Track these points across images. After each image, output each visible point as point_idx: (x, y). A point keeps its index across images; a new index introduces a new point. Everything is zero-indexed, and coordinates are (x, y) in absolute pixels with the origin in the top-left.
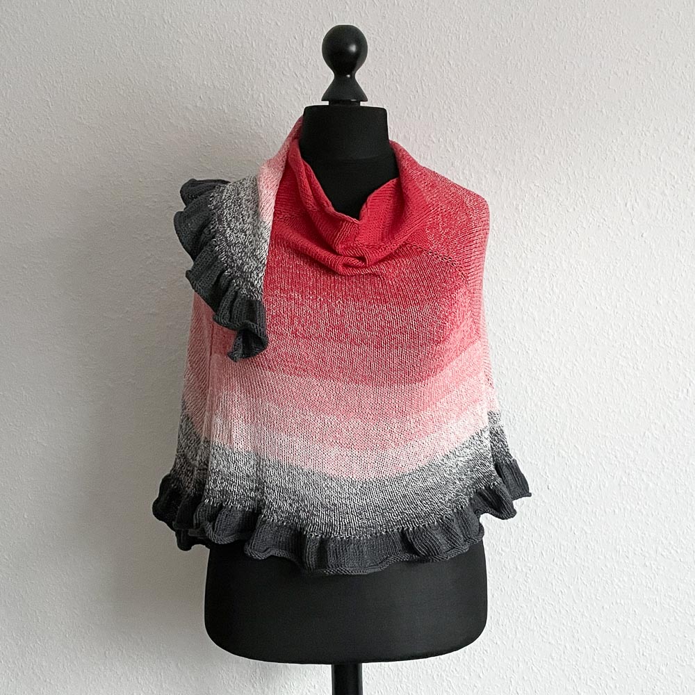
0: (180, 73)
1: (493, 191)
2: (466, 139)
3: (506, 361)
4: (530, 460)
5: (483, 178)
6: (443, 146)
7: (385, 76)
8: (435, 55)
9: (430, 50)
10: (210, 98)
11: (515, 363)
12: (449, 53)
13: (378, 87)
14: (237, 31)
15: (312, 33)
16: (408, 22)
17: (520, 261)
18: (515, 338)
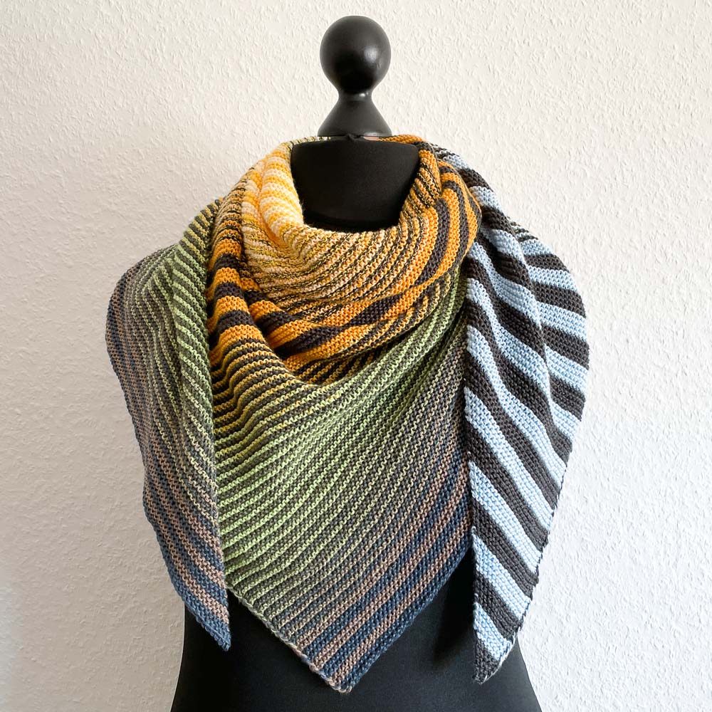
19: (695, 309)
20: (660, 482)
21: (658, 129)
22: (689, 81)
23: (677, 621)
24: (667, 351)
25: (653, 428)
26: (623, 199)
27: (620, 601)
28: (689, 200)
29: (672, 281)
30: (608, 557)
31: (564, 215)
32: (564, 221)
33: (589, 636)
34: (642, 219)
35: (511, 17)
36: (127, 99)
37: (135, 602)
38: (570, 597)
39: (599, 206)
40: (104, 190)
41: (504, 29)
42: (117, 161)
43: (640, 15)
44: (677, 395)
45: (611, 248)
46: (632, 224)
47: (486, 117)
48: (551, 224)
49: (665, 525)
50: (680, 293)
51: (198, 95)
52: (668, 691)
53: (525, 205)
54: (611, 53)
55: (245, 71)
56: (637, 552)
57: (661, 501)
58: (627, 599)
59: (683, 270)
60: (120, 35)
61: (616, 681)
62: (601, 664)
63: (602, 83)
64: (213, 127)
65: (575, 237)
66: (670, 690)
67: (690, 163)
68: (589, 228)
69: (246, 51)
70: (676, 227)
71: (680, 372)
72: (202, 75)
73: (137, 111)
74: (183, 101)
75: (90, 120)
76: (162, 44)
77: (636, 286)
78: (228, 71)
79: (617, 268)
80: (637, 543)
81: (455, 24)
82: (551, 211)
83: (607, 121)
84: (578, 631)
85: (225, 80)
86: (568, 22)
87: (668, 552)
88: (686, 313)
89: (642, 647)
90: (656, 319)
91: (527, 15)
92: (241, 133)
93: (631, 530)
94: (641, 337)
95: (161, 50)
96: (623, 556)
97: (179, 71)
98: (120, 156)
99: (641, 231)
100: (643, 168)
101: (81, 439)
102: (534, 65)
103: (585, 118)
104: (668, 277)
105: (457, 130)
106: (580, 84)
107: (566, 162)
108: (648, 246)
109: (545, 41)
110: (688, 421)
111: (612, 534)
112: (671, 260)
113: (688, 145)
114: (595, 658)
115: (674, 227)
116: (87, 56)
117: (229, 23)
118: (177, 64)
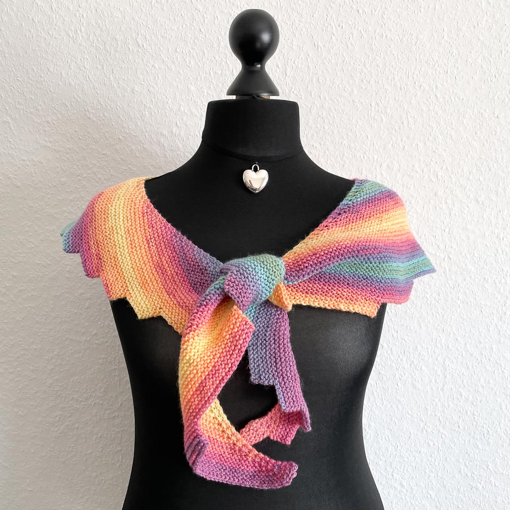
0: (155, 98)
1: (475, 219)
2: (450, 170)
3: (482, 380)
4: (501, 471)
5: (466, 208)
6: (426, 177)
7: (370, 107)
8: (422, 88)
9: (417, 83)
10: (187, 125)
11: (491, 381)
12: (437, 86)
13: (363, 118)
14: (217, 57)
15: (296, 62)
16: (396, 55)
17: (499, 286)
18: (491, 359)
19: (457, 214)
20: (433, 333)
21: (433, 88)
22: (454, 54)
23: (443, 426)
24: (437, 243)
25: (428, 296)
26: (408, 138)
27: (405, 414)
28: (453, 138)
29: (442, 194)
30: (397, 385)
31: (367, 149)
32: (367, 153)
33: (384, 438)
34: (421, 151)
35: (330, 8)
36: (57, 66)
37: (70, 421)
38: (371, 412)
39: (391, 142)
40: (41, 132)
41: (325, 16)
42: (50, 111)
43: (420, 7)
44: (444, 273)
45: (400, 171)
46: (414, 155)
47: (312, 79)
48: (358, 155)
49: (436, 362)
50: (447, 203)
51: (108, 64)
52: (437, 474)
53: (340, 141)
54: (400, 34)
55: (141, 46)
56: (417, 381)
57: (433, 346)
58: (410, 413)
59: (449, 187)
60: (51, 20)
61: (402, 468)
62: (392, 457)
63: (394, 55)
64: (119, 87)
65: (375, 164)
66: (439, 474)
67: (455, 112)
68: (384, 157)
69: (142, 32)
70: (444, 157)
71: (447, 257)
72: (110, 49)
73: (64, 76)
74: (97, 68)
75: (30, 81)
76: (82, 26)
77: (417, 197)
78: (130, 47)
79: (403, 185)
80: (416, 375)
81: (291, 13)
82: (358, 147)
83: (397, 82)
84: (377, 435)
85: (127, 52)
86: (370, 11)
87: (438, 381)
88: (451, 217)
89: (420, 444)
90: (430, 221)
91: (341, 6)
92: (139, 91)
93: (413, 365)
94: (420, 234)
95: (81, 31)
96: (407, 383)
97: (94, 46)
98: (52, 107)
99: (420, 160)
100: (422, 115)
101: (29, 308)
102: (346, 43)
103: (382, 80)
104: (439, 192)
105: (292, 88)
106: (378, 56)
107: (368, 112)
108: (425, 170)
109: (354, 25)
110: (452, 292)
111: (400, 369)
112: (441, 180)
113: (454, 100)
114: (388, 453)
115: (443, 157)
116: (27, 35)
117: (129, 11)
118: (92, 41)
